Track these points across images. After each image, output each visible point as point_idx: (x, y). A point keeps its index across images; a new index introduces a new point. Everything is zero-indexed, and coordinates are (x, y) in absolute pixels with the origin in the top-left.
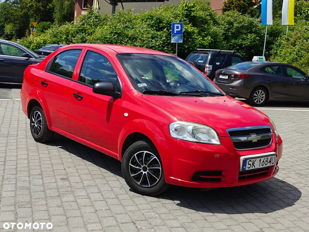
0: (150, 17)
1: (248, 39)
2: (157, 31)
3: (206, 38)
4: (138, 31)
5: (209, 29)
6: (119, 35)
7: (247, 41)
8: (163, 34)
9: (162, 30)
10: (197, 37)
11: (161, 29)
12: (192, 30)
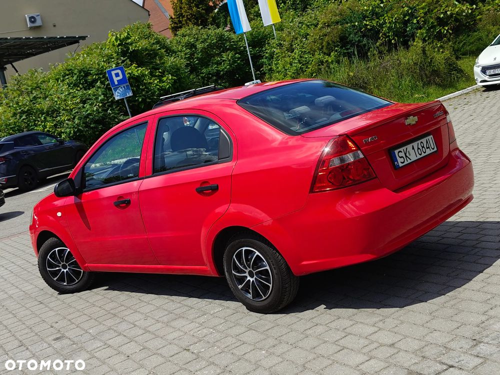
0: (67, 72)
1: (224, 61)
2: (86, 90)
3: (165, 79)
4: (56, 99)
5: (163, 63)
6: (29, 113)
7: (224, 64)
8: (97, 91)
9: (93, 87)
10: (150, 80)
11: (91, 85)
12: (139, 72)
